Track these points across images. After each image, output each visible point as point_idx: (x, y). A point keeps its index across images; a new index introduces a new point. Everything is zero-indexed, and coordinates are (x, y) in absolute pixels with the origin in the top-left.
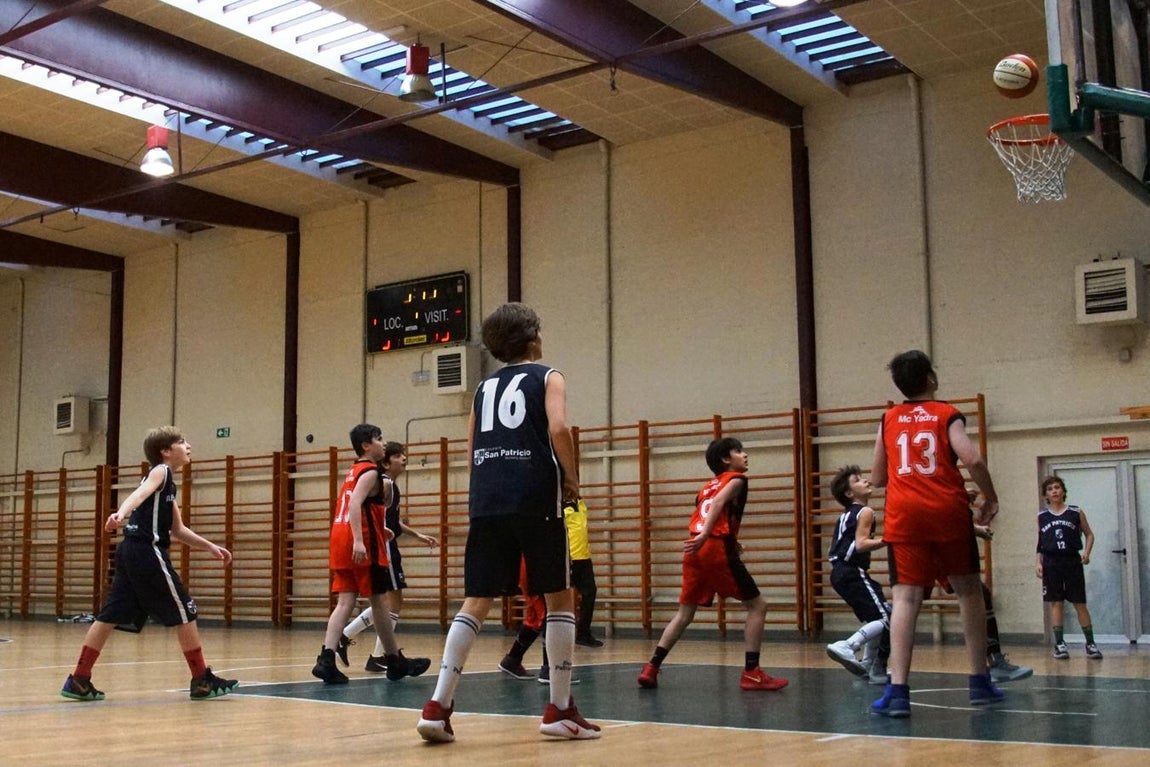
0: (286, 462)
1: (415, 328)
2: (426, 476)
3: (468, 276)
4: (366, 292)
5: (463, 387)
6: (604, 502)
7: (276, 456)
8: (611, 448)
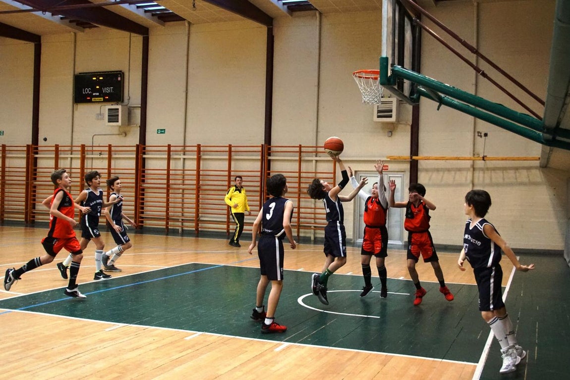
0: (33, 150)
1: (98, 94)
2: (101, 160)
3: (123, 73)
4: (74, 75)
5: (120, 123)
6: (180, 177)
7: (28, 146)
8: (184, 154)
